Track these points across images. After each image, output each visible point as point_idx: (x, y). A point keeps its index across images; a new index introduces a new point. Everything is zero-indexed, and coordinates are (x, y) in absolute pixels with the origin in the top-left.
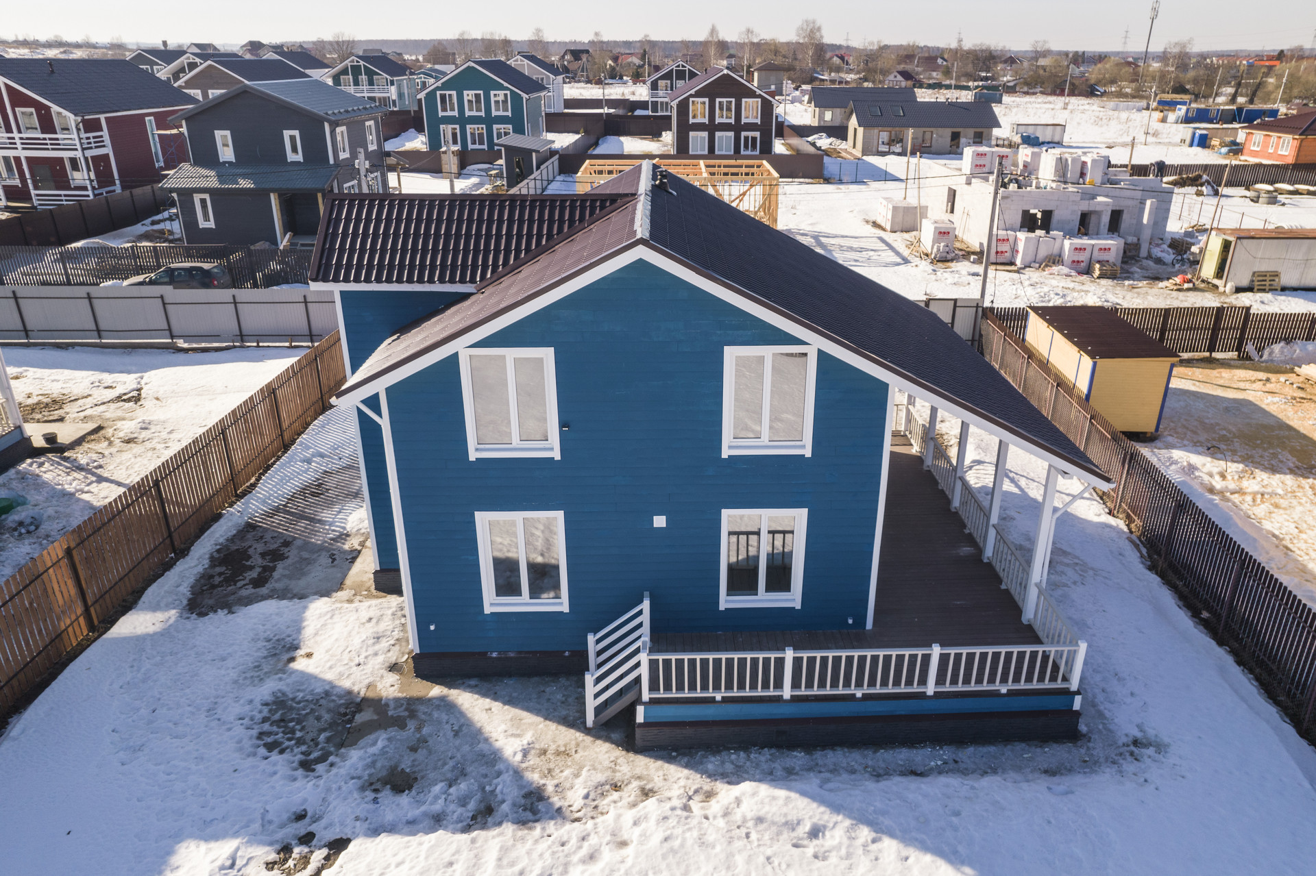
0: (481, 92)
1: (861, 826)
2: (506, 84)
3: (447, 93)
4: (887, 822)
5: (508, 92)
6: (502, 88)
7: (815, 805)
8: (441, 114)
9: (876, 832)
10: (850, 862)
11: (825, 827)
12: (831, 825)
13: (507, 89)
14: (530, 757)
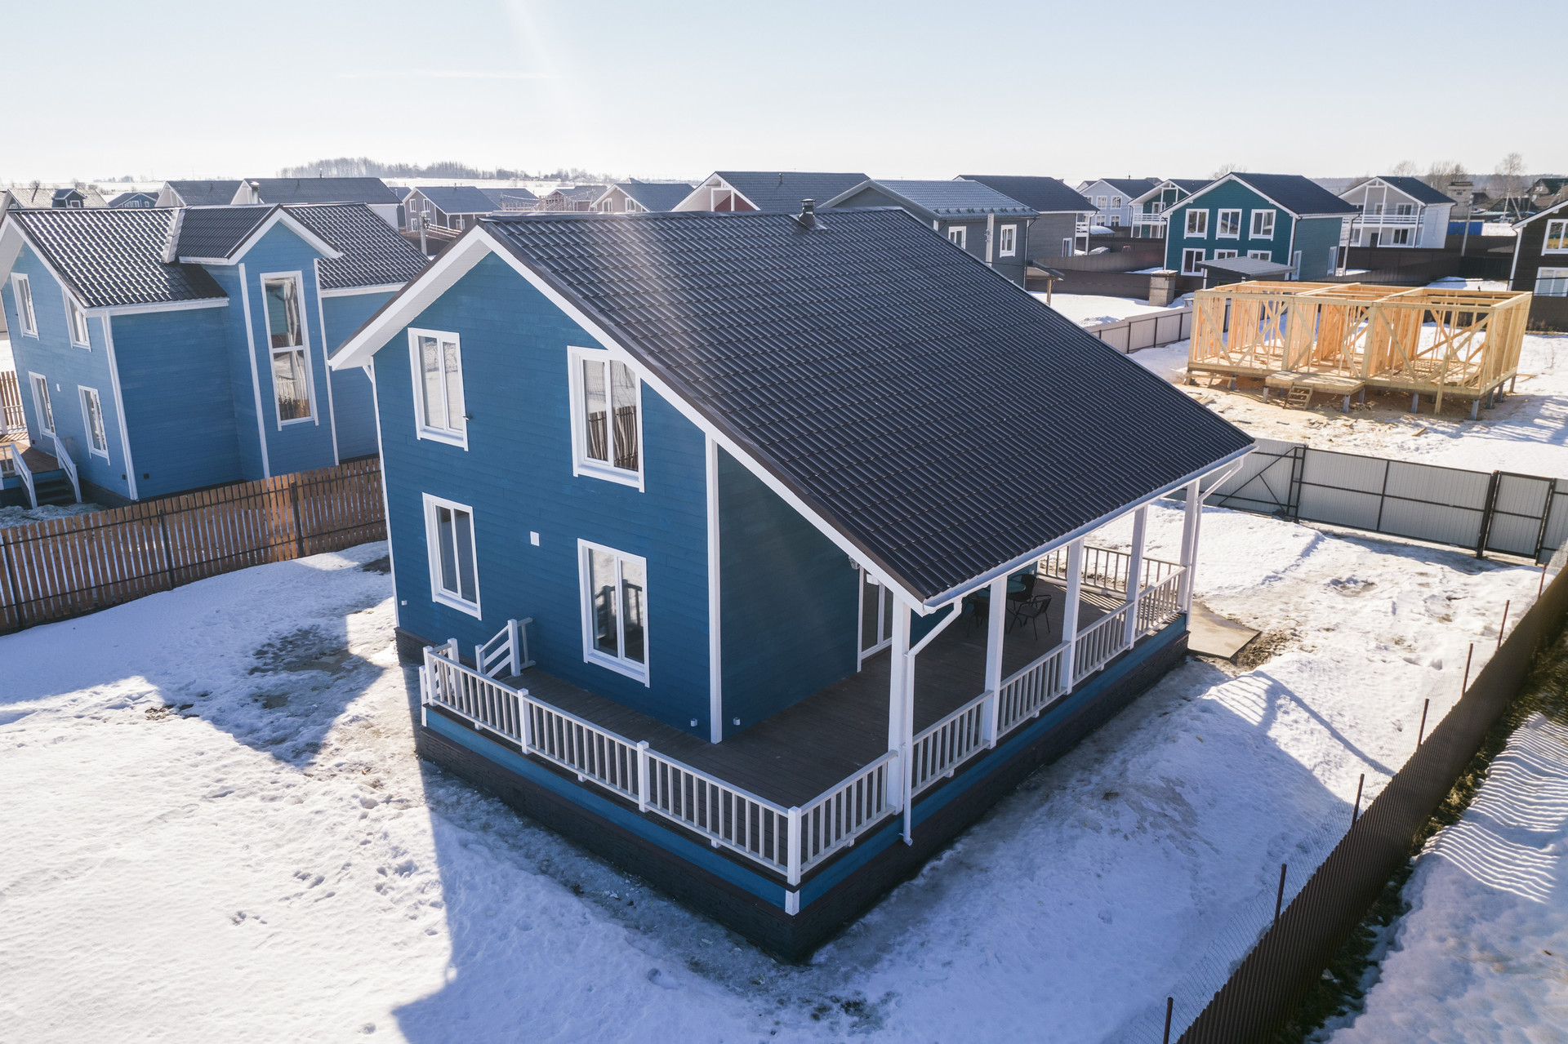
0: (1240, 211)
1: (441, 887)
2: (1271, 201)
3: (1199, 211)
4: (463, 895)
5: (1274, 211)
6: (1268, 206)
7: (432, 848)
8: (1187, 234)
9: (445, 899)
10: (393, 905)
11: (416, 868)
12: (421, 870)
13: (1273, 207)
14: (354, 724)
